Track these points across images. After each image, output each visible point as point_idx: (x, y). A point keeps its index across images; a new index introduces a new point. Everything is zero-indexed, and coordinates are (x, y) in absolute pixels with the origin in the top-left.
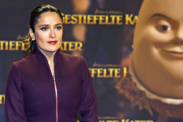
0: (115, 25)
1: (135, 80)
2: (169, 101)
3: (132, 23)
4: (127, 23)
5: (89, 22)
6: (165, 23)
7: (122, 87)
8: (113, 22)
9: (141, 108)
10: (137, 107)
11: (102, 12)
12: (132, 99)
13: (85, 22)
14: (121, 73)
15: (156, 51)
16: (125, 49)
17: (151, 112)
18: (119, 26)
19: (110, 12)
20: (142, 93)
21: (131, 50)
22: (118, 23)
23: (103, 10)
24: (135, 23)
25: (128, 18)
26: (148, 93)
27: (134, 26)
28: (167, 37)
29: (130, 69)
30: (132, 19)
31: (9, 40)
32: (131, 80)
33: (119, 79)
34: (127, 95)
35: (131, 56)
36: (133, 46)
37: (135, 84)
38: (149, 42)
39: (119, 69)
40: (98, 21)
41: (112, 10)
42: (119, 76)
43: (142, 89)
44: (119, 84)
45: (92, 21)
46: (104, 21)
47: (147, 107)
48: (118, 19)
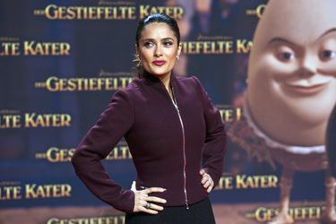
0: (224, 54)
1: (251, 124)
2: (295, 149)
3: (245, 51)
4: (239, 51)
5: (190, 51)
6: (287, 50)
7: (236, 133)
8: (221, 50)
9: (260, 160)
10: (255, 158)
11: (207, 38)
12: (248, 149)
13: (185, 51)
14: (234, 115)
15: (276, 86)
16: (237, 85)
17: (273, 165)
18: (229, 55)
19: (218, 37)
20: (261, 141)
21: (245, 85)
22: (227, 51)
23: (208, 35)
24: (249, 52)
25: (240, 45)
26: (268, 141)
27: (247, 55)
28: (289, 67)
29: (245, 110)
30: (246, 45)
31: (88, 78)
32: (246, 124)
33: (232, 123)
34: (242, 143)
35: (245, 93)
36: (248, 81)
37: (252, 129)
38: (267, 75)
39: (231, 111)
40: (202, 50)
41: (220, 35)
42: (231, 120)
43: (261, 135)
44: (231, 129)
45: (194, 49)
46: (209, 49)
47: (268, 158)
48: (228, 46)
